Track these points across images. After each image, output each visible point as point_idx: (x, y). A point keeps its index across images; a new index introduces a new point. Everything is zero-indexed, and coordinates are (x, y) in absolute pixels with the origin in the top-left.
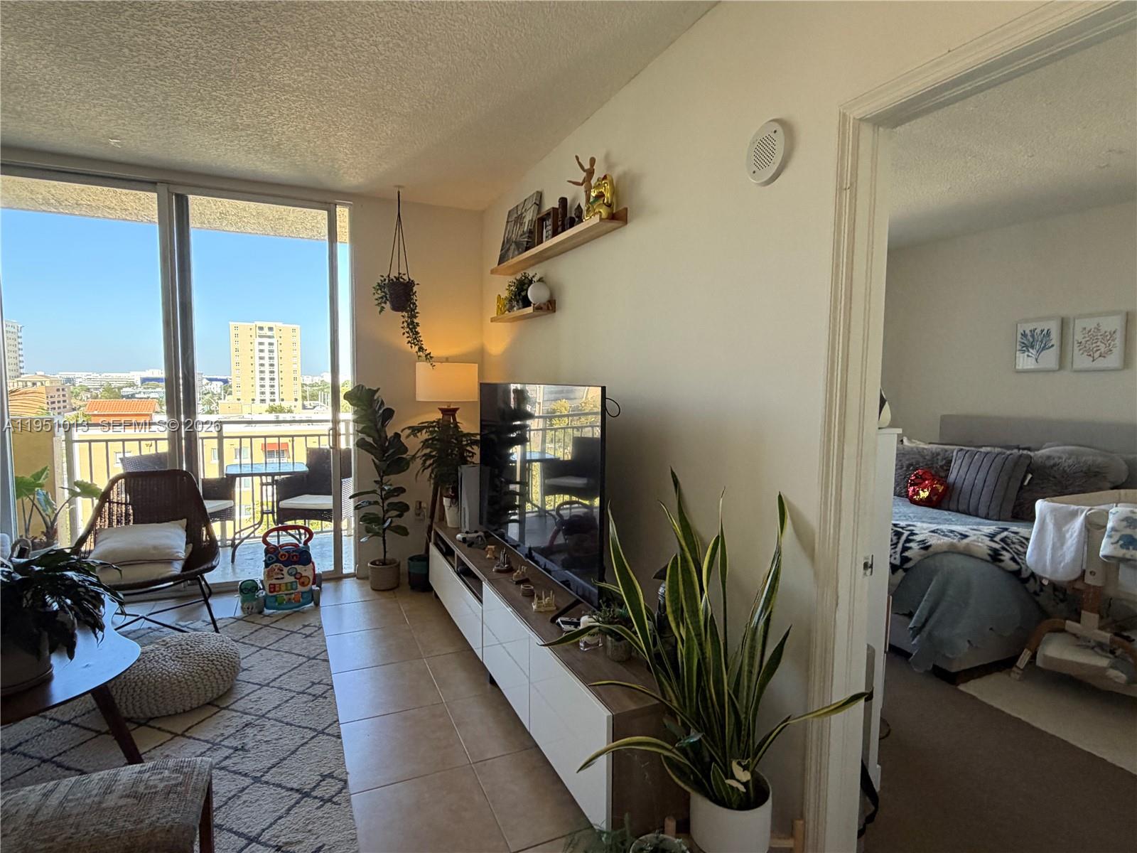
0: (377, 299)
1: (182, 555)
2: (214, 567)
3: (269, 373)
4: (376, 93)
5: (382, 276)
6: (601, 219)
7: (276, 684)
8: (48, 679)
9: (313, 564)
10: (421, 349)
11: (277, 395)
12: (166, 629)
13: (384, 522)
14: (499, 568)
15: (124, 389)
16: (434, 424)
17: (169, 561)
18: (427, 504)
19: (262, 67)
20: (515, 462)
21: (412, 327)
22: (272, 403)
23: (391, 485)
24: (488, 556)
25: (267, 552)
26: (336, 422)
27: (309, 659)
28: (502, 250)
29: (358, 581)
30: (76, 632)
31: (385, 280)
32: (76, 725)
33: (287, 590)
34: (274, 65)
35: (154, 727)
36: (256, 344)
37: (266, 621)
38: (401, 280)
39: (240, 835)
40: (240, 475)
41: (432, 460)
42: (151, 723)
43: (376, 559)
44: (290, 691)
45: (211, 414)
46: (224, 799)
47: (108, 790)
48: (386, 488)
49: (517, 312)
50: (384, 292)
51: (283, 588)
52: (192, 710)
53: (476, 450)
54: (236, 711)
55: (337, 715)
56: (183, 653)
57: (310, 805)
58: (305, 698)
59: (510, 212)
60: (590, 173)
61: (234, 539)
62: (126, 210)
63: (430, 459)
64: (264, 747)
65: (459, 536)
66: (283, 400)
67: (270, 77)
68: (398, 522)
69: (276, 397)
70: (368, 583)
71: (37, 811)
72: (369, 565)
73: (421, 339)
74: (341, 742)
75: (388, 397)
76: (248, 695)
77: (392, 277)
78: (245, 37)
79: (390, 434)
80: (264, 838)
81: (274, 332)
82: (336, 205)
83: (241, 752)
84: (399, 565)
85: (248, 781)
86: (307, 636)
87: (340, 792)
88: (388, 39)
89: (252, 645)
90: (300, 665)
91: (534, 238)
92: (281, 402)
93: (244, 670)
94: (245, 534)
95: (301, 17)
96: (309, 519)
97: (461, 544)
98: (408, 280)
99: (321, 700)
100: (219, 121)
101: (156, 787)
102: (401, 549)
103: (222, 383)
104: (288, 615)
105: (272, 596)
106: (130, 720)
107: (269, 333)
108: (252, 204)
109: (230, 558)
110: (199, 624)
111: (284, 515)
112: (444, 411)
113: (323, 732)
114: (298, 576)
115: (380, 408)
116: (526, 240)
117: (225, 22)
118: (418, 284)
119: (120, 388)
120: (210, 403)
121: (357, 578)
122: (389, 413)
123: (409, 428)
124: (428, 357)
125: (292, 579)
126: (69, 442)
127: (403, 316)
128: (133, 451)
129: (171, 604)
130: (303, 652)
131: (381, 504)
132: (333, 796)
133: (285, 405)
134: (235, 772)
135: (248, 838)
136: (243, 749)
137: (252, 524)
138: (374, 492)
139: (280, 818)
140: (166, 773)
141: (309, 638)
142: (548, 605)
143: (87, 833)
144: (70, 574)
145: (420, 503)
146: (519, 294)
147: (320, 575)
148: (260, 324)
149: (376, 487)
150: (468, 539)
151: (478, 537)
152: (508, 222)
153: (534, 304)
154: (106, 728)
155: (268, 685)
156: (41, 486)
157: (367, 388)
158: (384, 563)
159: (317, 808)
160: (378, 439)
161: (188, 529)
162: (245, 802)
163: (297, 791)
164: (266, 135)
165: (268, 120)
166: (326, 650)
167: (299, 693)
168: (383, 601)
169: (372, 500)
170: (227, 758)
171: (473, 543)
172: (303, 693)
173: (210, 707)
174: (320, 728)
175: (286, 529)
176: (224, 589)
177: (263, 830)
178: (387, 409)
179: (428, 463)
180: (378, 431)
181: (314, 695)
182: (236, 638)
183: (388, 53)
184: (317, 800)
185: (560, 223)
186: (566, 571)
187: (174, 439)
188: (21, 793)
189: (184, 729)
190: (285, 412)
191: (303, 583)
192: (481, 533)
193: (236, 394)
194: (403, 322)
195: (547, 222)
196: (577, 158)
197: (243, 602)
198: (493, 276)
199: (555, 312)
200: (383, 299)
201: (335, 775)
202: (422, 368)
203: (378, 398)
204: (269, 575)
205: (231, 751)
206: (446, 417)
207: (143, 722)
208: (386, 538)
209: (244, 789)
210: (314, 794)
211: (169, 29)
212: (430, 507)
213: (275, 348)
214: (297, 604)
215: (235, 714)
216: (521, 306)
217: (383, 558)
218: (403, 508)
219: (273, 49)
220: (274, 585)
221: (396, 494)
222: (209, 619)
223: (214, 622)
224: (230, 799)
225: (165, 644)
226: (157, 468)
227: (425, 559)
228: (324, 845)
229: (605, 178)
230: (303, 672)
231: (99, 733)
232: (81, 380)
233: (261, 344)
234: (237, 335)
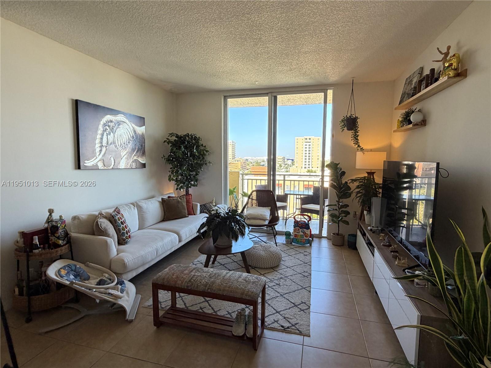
0: (341, 126)
1: (268, 218)
2: (277, 224)
3: (308, 157)
4: (340, 44)
5: (344, 116)
6: (449, 78)
7: (292, 268)
8: (231, 246)
9: (311, 230)
10: (359, 146)
11: (310, 165)
12: (263, 242)
13: (339, 218)
14: (384, 244)
15: (262, 163)
16: (363, 178)
17: (265, 220)
18: (359, 214)
19: (298, 48)
20: (405, 199)
21: (356, 137)
22: (308, 169)
23: (342, 203)
24: (381, 238)
25: (295, 222)
26: (323, 176)
27: (305, 263)
28: (401, 98)
29: (327, 240)
30: (239, 235)
31: (345, 118)
32: (238, 263)
33: (300, 237)
34: (302, 46)
35: (256, 270)
36: (304, 145)
37: (292, 247)
38: (352, 117)
39: (275, 309)
40: (290, 194)
41: (361, 194)
42: (256, 269)
43: (335, 232)
44: (296, 272)
45: (287, 172)
46: (272, 297)
47: (240, 277)
48: (340, 204)
49: (405, 127)
50: (344, 123)
51: (299, 236)
52: (267, 268)
53: (381, 191)
54: (279, 273)
55: (311, 285)
56: (266, 249)
57: (296, 310)
58: (301, 275)
59: (407, 79)
60: (447, 54)
61: (286, 218)
62: (260, 103)
63: (360, 194)
64: (285, 286)
65: (369, 228)
66: (312, 167)
67: (301, 50)
68: (344, 219)
69: (310, 166)
70: (331, 241)
71: (225, 276)
72: (332, 234)
73: (359, 142)
74: (310, 294)
75: (343, 166)
76: (283, 269)
77: (348, 116)
78: (292, 40)
79: (343, 182)
80: (281, 313)
81: (311, 140)
82: (327, 90)
83: (278, 286)
84: (344, 236)
85: (279, 295)
86: (305, 255)
87: (307, 309)
88: (342, 24)
89: (287, 254)
90: (301, 264)
91: (417, 90)
92: (312, 168)
93: (283, 261)
94: (290, 216)
95: (310, 28)
96: (313, 213)
97: (370, 232)
98: (355, 117)
99: (306, 278)
100: (286, 69)
101: (251, 280)
102: (345, 230)
103: (291, 161)
104: (300, 246)
105: (295, 239)
106: (250, 266)
107: (309, 141)
108: (298, 95)
109: (285, 223)
110: (272, 243)
111: (303, 211)
112: (368, 173)
113: (305, 288)
114: (305, 233)
115: (340, 171)
116: (412, 92)
117: (286, 37)
118: (359, 118)
119: (260, 163)
120: (287, 168)
121: (327, 239)
122: (343, 173)
123: (351, 180)
124: (362, 149)
125: (302, 234)
126: (243, 180)
127: (352, 132)
128: (259, 183)
129: (265, 235)
130: (303, 260)
131: (338, 210)
132: (304, 310)
133: (313, 169)
134: (276, 291)
135: (276, 311)
136: (279, 285)
137: (293, 213)
138: (335, 205)
139: (287, 309)
140: (254, 278)
141: (306, 256)
142: (404, 263)
143: (234, 285)
144: (237, 217)
145: (356, 212)
146: (406, 118)
147: (313, 235)
148: (306, 137)
149: (337, 203)
150: (373, 230)
151: (377, 229)
152: (405, 84)
153: (414, 123)
154: (244, 266)
155: (290, 268)
156: (235, 192)
157: (335, 163)
158: (338, 234)
159: (298, 311)
160: (338, 183)
161: (271, 210)
162: (277, 301)
163: (293, 303)
164: (301, 70)
165: (301, 65)
166: (311, 262)
167: (299, 273)
168: (336, 249)
169: (335, 209)
170: (274, 286)
171: (375, 232)
172: (300, 274)
173: (272, 269)
174: (304, 287)
175: (303, 215)
176: (281, 233)
177: (281, 311)
178: (343, 171)
179: (359, 195)
180: (338, 180)
181: (304, 276)
182: (282, 250)
183: (343, 29)
184: (299, 309)
185: (430, 82)
186: (420, 252)
187: (269, 180)
188: (222, 271)
189: (264, 273)
190: (313, 172)
191: (306, 236)
192: (380, 228)
193: (296, 165)
194: (352, 135)
195: (424, 82)
196: (438, 49)
197: (286, 238)
198: (395, 110)
199: (425, 125)
200: (344, 126)
201: (306, 303)
202: (359, 154)
203: (339, 167)
204: (295, 231)
205: (276, 284)
206: (369, 176)
207: (253, 267)
208: (339, 225)
209: (277, 297)
210: (298, 306)
211: (270, 45)
212: (360, 214)
213: (311, 146)
214: (303, 243)
215: (278, 273)
216: (407, 124)
217: (337, 232)
218: (348, 213)
219: (302, 41)
220: (296, 235)
221: (345, 207)
222: (275, 242)
223: (276, 243)
224: (273, 298)
225: (261, 246)
226: (264, 189)
227: (355, 236)
228: (299, 323)
229: (454, 55)
230: (301, 267)
231: (243, 267)
232: (250, 160)
233: (306, 145)
234: (297, 142)
